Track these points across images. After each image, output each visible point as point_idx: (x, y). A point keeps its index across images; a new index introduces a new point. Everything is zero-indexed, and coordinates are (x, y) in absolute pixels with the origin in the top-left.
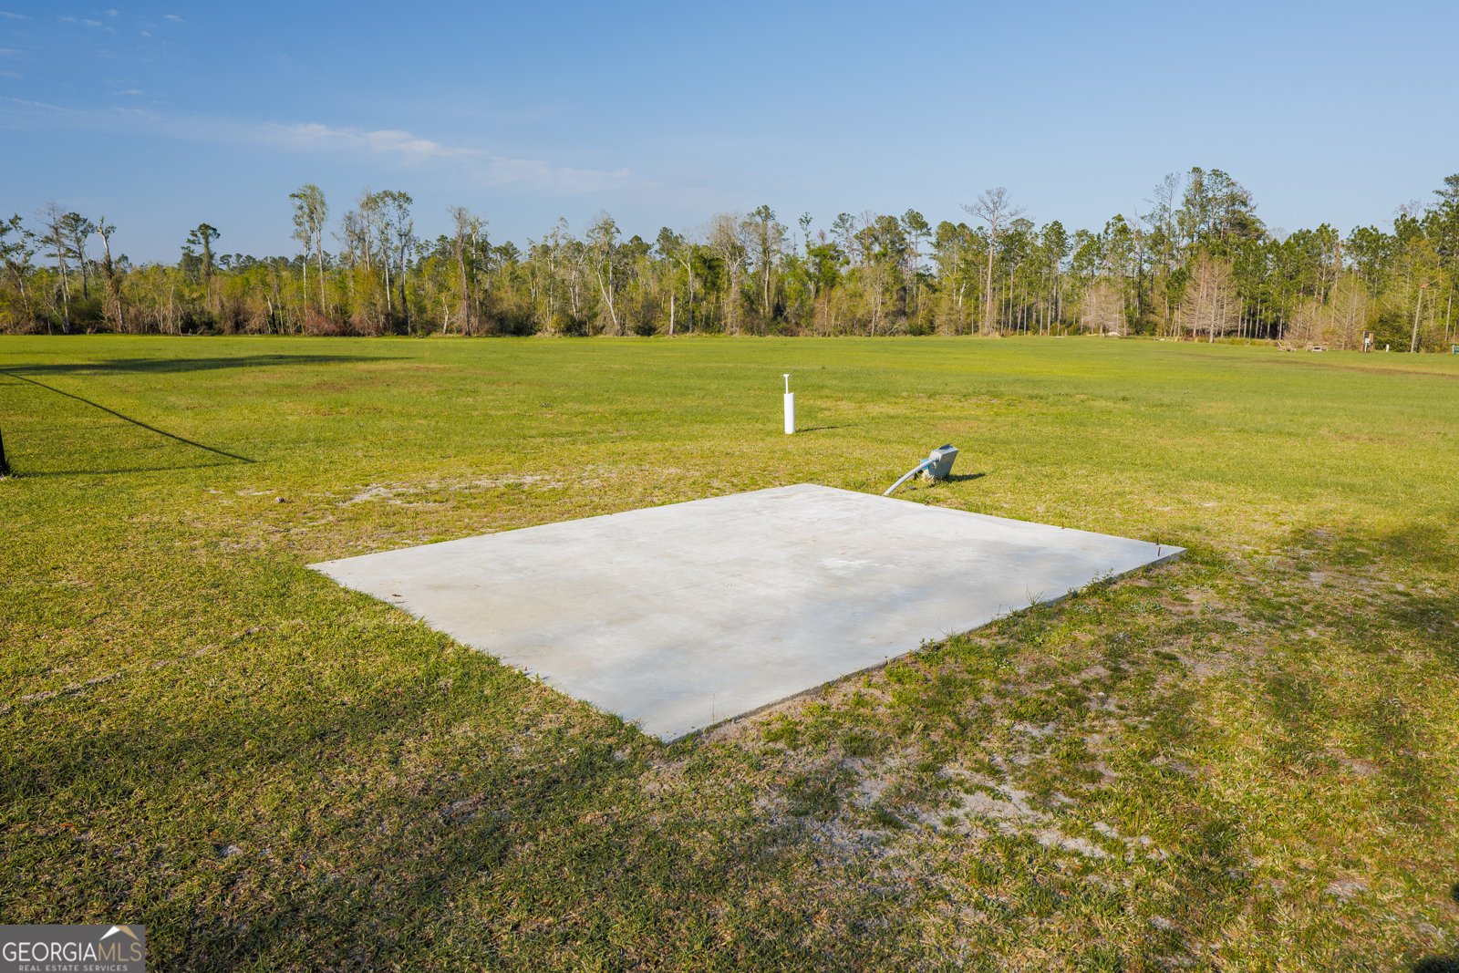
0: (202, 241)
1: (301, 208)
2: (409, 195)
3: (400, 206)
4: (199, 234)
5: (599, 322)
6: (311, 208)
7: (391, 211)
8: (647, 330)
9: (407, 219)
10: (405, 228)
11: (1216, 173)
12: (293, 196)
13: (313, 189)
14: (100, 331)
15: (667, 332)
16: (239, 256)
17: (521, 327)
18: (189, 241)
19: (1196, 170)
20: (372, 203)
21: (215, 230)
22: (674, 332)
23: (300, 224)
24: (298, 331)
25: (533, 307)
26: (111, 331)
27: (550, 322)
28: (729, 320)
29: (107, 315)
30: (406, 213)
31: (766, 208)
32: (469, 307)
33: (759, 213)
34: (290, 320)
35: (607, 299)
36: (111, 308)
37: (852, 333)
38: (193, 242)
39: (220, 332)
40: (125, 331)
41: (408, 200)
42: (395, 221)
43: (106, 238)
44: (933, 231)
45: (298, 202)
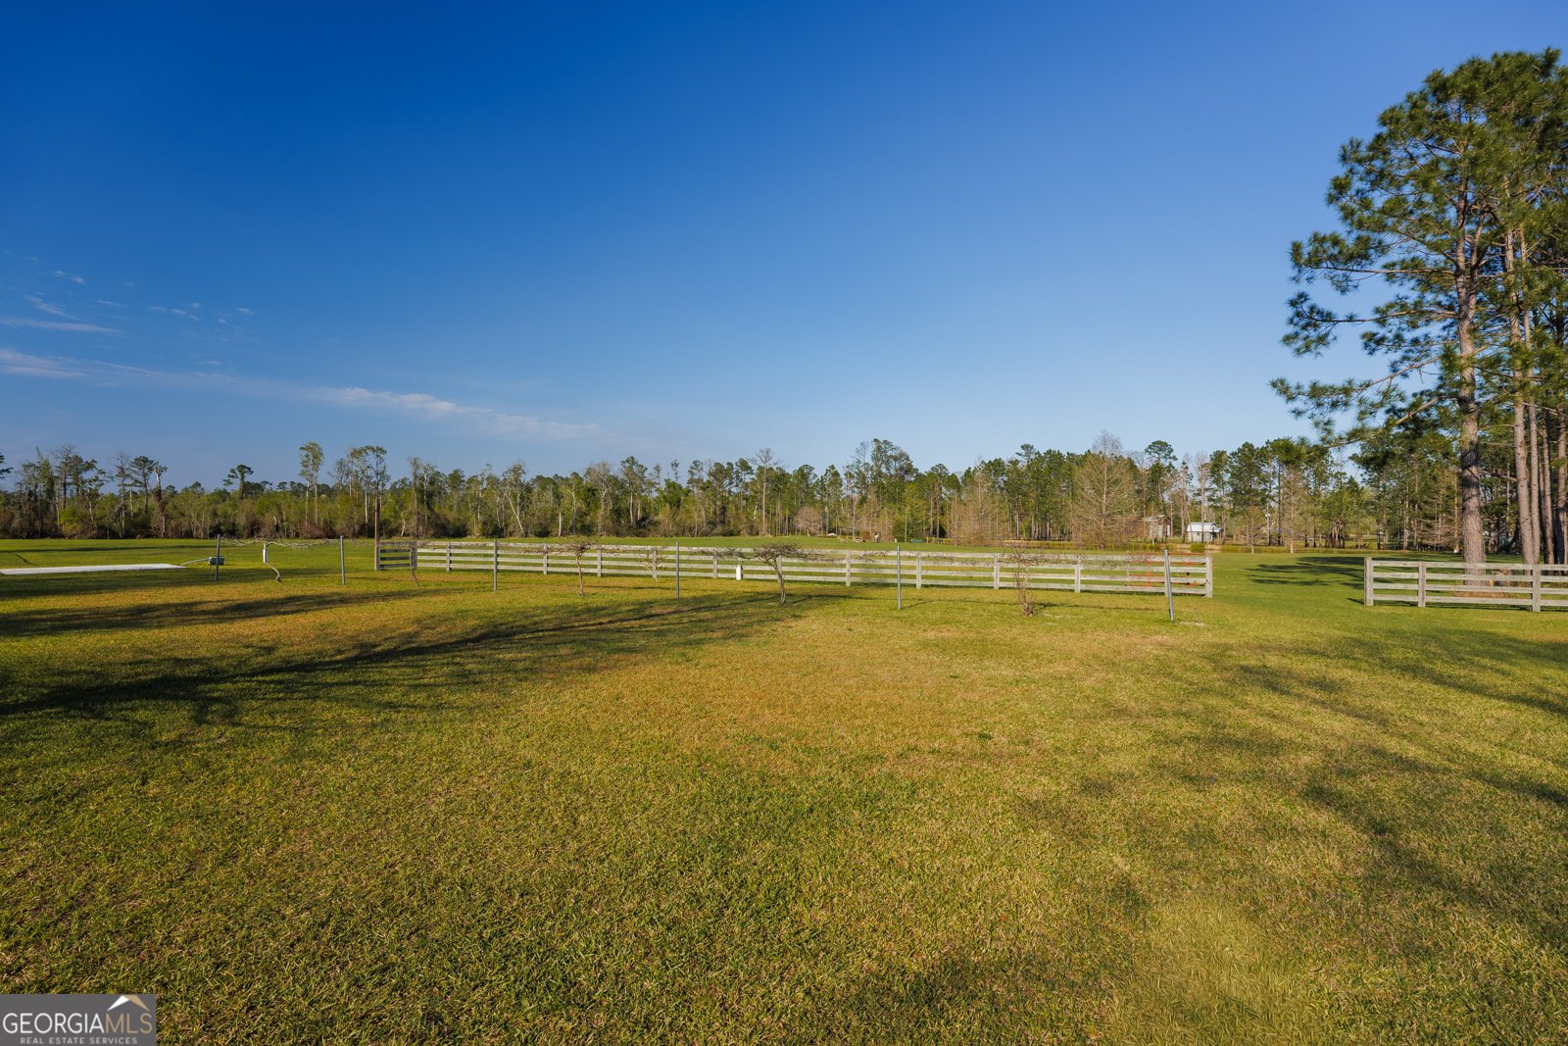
0: (239, 476)
1: (307, 456)
2: (385, 449)
3: (378, 456)
4: (237, 471)
5: (511, 529)
6: (313, 455)
7: (371, 459)
8: (544, 533)
9: (383, 464)
10: (380, 469)
11: (885, 442)
12: (302, 448)
13: (314, 445)
14: (148, 536)
15: (557, 535)
16: (292, 483)
17: (460, 532)
18: (229, 476)
19: (876, 440)
20: (356, 453)
21: (249, 469)
22: (562, 535)
23: (306, 466)
24: (297, 535)
25: (467, 519)
26: (157, 537)
27: (476, 529)
28: (600, 528)
29: (153, 525)
30: (382, 460)
31: (633, 458)
32: (419, 519)
33: (628, 461)
34: (292, 528)
35: (517, 515)
36: (157, 520)
37: (683, 535)
38: (233, 477)
39: (240, 537)
40: (166, 536)
41: (384, 452)
42: (374, 465)
43: (159, 475)
44: (755, 471)
45: (305, 453)
